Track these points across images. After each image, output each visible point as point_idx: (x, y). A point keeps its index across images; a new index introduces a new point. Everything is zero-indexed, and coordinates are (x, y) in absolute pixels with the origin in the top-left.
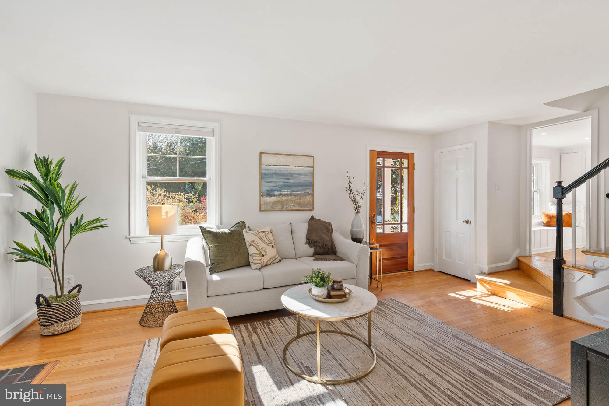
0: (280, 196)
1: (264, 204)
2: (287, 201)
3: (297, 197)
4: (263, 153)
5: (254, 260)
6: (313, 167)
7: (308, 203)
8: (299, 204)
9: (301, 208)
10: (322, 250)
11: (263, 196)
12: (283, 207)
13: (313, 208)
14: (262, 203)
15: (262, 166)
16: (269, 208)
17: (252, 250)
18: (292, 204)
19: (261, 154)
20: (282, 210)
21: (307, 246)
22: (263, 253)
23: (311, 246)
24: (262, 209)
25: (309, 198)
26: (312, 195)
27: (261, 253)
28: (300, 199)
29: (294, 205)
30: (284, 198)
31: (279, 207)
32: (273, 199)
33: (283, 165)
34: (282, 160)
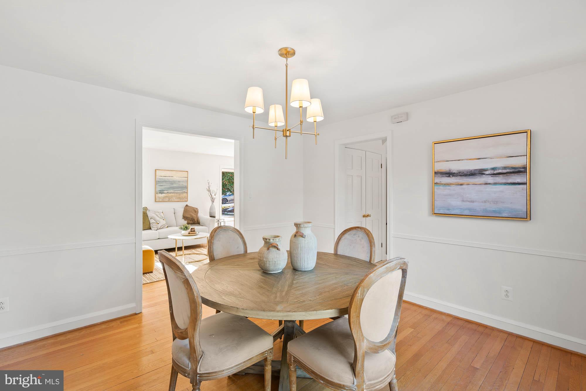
0: (168, 194)
1: (158, 198)
2: (172, 196)
3: (178, 194)
4: (157, 170)
5: (153, 226)
6: (187, 177)
7: (184, 197)
8: (179, 198)
9: (180, 200)
10: (192, 222)
11: (157, 194)
12: (169, 199)
13: (187, 200)
14: (157, 197)
15: (157, 177)
16: (161, 200)
17: (152, 221)
18: (175, 198)
19: (156, 170)
20: (169, 201)
21: (183, 220)
22: (158, 222)
23: (185, 220)
24: (157, 201)
25: (185, 195)
26: (187, 193)
27: (157, 222)
28: (180, 195)
29: (176, 199)
30: (170, 195)
31: (167, 199)
32: (163, 195)
33: (169, 177)
34: (168, 174)
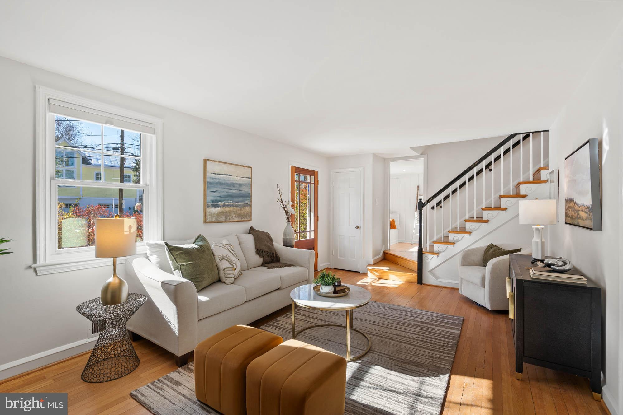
0: (224, 207)
1: (209, 215)
2: (230, 212)
3: (238, 208)
4: (208, 160)
5: (228, 274)
6: (251, 178)
7: (247, 214)
8: (240, 215)
9: (242, 219)
11: (208, 207)
12: (226, 218)
13: (251, 219)
14: (207, 214)
15: (208, 174)
16: (214, 220)
17: (224, 265)
18: (234, 216)
19: (205, 161)
20: (225, 222)
21: (257, 256)
23: (260, 256)
24: (208, 221)
25: (247, 208)
26: (250, 205)
27: (233, 266)
28: (241, 210)
29: (235, 216)
30: (227, 209)
31: (223, 219)
32: (218, 209)
33: (226, 175)
34: (225, 169)
